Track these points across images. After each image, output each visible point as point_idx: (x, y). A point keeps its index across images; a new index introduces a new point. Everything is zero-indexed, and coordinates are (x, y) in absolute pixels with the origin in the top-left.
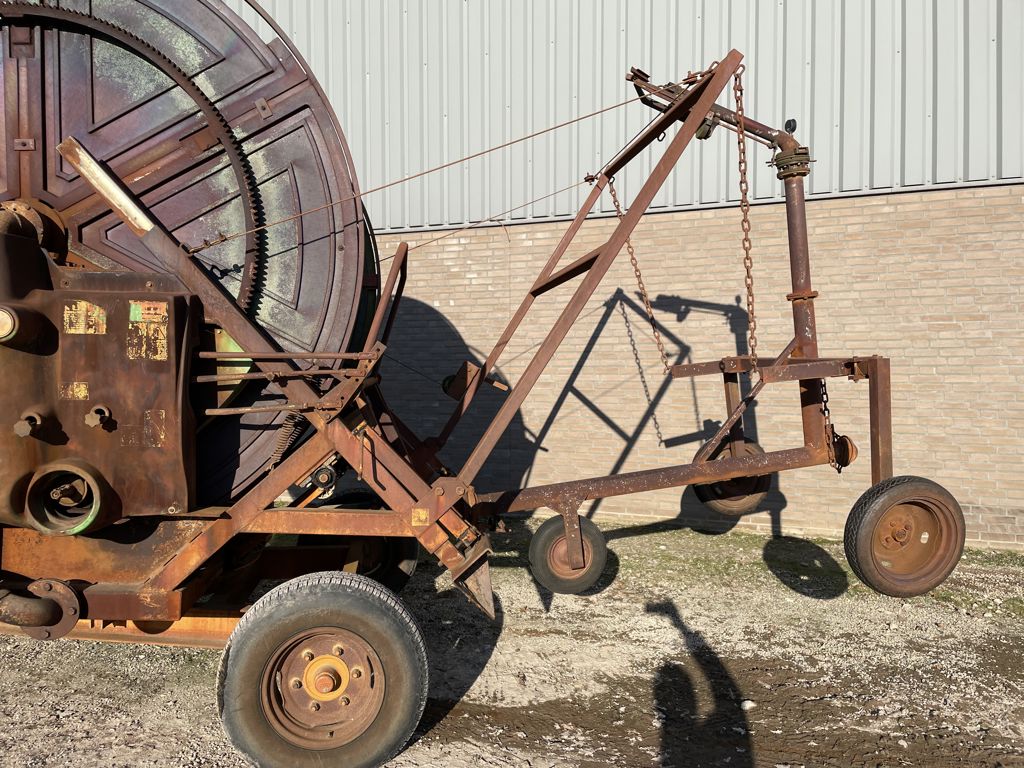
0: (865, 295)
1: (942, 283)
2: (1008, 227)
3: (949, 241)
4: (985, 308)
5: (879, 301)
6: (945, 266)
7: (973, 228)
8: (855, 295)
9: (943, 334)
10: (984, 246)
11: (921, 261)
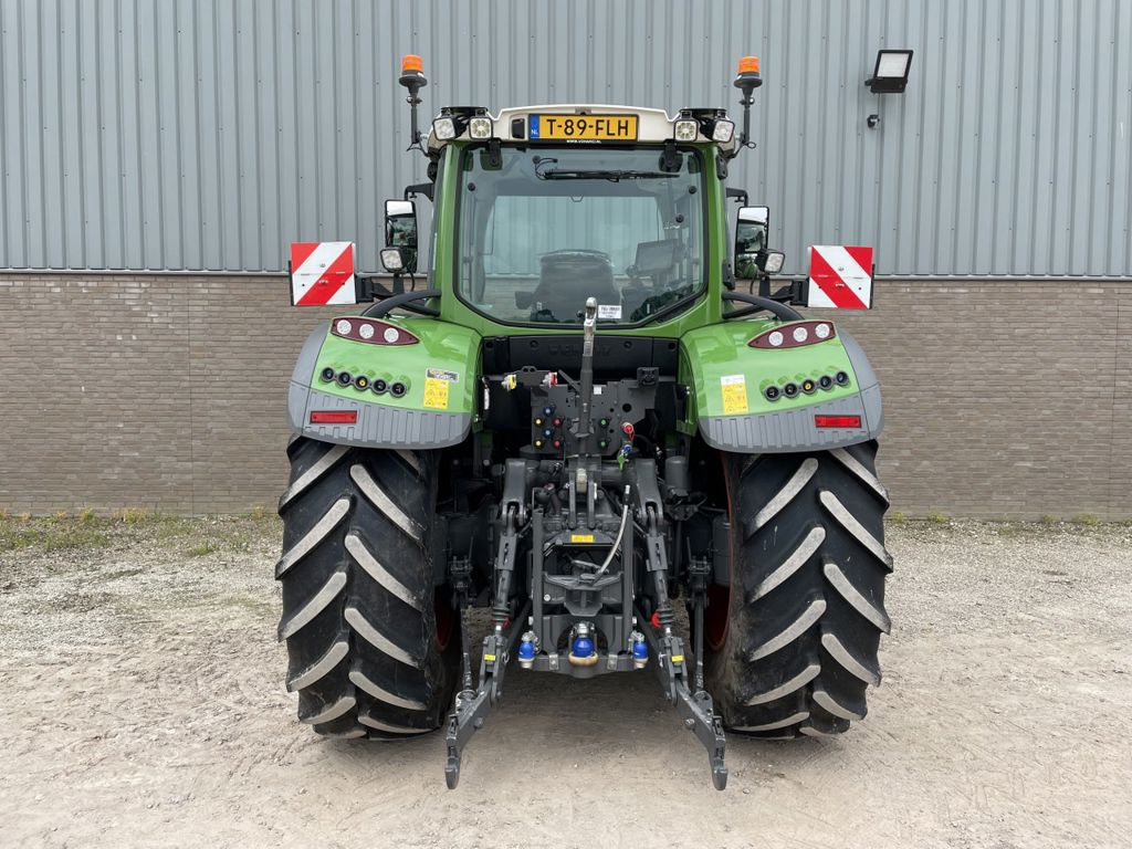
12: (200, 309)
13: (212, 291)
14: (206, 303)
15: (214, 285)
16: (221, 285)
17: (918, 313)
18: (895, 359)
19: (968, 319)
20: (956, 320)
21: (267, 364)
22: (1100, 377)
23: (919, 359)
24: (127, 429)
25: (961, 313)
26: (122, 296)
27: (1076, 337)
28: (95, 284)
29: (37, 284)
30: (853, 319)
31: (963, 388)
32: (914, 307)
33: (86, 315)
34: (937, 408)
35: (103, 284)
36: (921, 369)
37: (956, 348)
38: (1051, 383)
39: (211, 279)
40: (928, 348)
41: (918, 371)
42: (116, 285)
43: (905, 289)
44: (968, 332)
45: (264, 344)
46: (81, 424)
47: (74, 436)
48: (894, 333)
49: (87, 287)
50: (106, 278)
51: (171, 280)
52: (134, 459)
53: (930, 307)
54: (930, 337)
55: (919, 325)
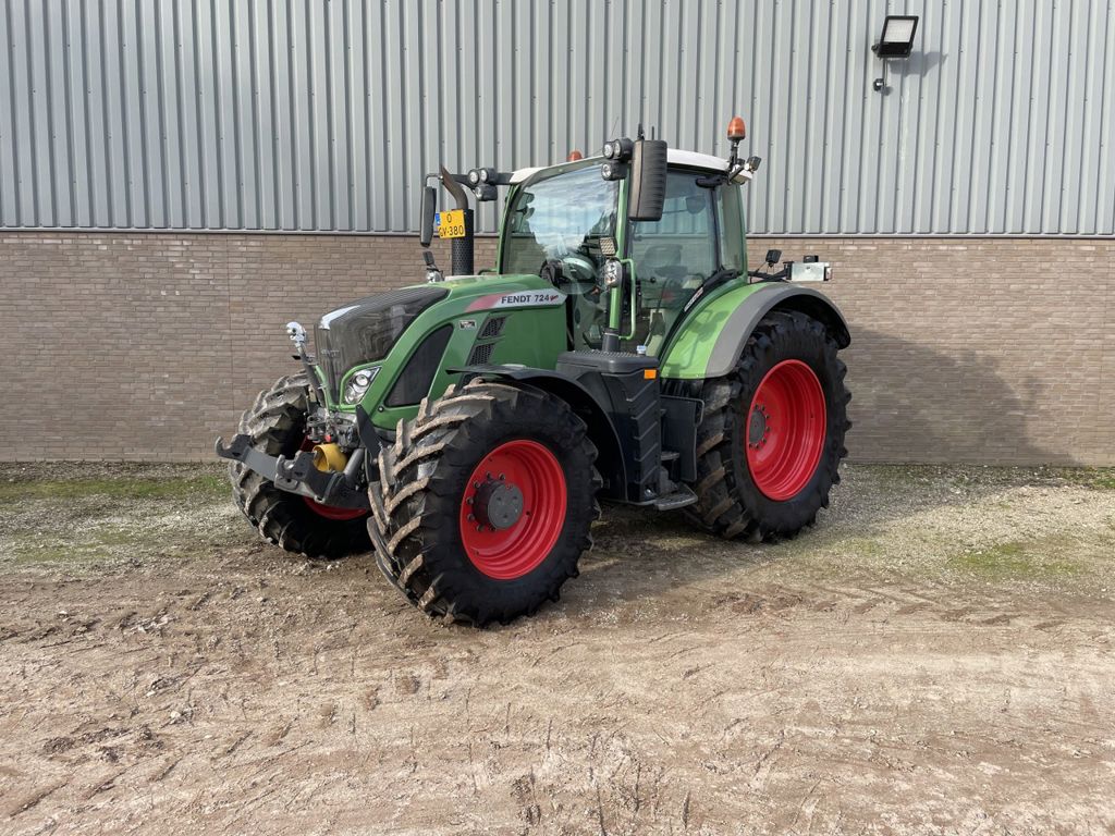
12: (240, 266)
13: (251, 249)
14: (245, 260)
15: (252, 243)
16: (258, 244)
17: (919, 269)
18: (896, 314)
19: (966, 275)
20: (956, 276)
22: (1090, 331)
23: (920, 313)
24: (171, 380)
25: (960, 270)
26: (165, 254)
27: (1068, 292)
28: (140, 242)
29: (85, 242)
30: (856, 275)
32: (915, 264)
33: (133, 271)
35: (146, 243)
36: (921, 323)
37: (954, 303)
38: (1043, 336)
39: (249, 237)
40: (927, 303)
41: (918, 324)
42: (159, 243)
43: (907, 246)
44: (966, 288)
45: (300, 300)
46: (131, 374)
47: (123, 386)
48: (896, 289)
49: (132, 245)
50: (150, 236)
51: (212, 238)
52: (179, 408)
53: (930, 264)
54: (929, 292)
55: (919, 281)
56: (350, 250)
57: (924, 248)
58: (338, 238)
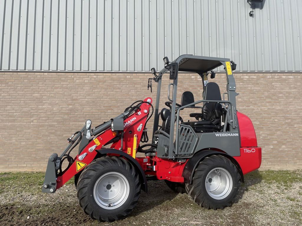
0: (89, 100)
1: (108, 97)
2: (123, 83)
3: (110, 86)
4: (119, 104)
5: (93, 102)
6: (109, 93)
7: (115, 83)
8: (87, 100)
9: (109, 111)
10: (118, 88)
11: (103, 91)
17: (275, 86)
18: (267, 104)
19: (295, 88)
20: (290, 88)
21: (9, 108)
23: (277, 104)
25: (292, 86)
30: (249, 88)
31: (295, 116)
32: (273, 84)
34: (286, 123)
36: (278, 108)
37: (291, 99)
40: (280, 99)
41: (277, 108)
43: (269, 76)
44: (295, 93)
45: (9, 99)
48: (266, 94)
53: (280, 84)
54: (281, 95)
55: (275, 91)
56: (32, 78)
57: (276, 77)
58: (27, 73)
